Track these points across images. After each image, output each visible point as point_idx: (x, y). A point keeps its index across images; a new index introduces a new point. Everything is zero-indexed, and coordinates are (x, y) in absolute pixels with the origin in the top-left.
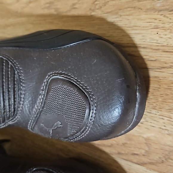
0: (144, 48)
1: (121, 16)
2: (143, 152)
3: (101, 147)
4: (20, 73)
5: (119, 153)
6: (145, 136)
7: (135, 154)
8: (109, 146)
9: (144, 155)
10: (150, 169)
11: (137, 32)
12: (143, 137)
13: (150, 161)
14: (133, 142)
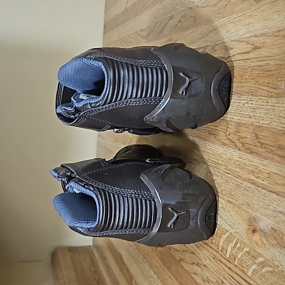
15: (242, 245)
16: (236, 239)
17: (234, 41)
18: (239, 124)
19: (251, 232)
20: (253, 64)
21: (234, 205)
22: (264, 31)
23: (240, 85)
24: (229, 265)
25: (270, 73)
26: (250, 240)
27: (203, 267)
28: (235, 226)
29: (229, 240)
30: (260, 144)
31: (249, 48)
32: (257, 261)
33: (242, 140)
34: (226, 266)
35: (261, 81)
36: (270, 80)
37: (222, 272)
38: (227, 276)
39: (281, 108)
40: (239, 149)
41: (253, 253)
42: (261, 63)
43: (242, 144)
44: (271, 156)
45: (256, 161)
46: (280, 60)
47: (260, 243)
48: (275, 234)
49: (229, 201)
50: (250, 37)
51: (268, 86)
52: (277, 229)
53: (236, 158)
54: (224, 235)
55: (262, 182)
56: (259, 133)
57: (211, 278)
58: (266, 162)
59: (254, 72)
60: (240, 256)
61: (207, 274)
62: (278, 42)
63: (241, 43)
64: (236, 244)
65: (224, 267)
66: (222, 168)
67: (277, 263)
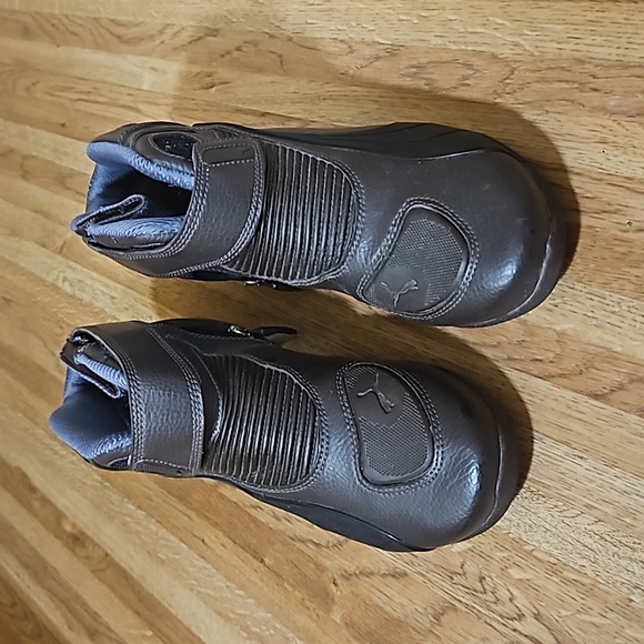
0: (578, 174)
1: (547, 112)
2: (551, 355)
3: (477, 348)
4: (361, 193)
5: (510, 359)
6: (558, 328)
7: (537, 360)
8: (494, 346)
9: (551, 362)
10: (559, 386)
11: (570, 144)
12: (555, 330)
13: (560, 372)
14: (536, 339)
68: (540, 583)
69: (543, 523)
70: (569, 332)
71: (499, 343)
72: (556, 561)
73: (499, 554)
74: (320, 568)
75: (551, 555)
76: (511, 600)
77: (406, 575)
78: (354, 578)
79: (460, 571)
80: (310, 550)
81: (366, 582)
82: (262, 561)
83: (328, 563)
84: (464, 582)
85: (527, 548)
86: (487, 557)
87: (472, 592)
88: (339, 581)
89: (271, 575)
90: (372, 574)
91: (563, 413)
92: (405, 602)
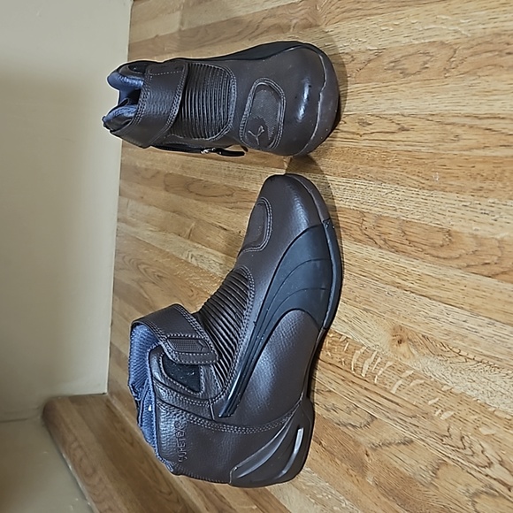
1: (480, 76)
2: (495, 259)
6: (498, 237)
7: (486, 264)
9: (496, 264)
10: (503, 281)
11: (496, 97)
12: (496, 239)
14: (485, 248)
15: (384, 359)
16: (375, 353)
17: (372, 115)
18: (380, 217)
19: (397, 342)
20: (398, 148)
21: (374, 313)
22: (413, 112)
23: (382, 170)
24: (366, 385)
25: (421, 161)
26: (395, 352)
27: (327, 394)
28: (374, 338)
29: (365, 356)
30: (408, 242)
31: (394, 127)
32: (403, 375)
33: (383, 236)
34: (361, 387)
35: (409, 169)
36: (421, 169)
37: (356, 395)
38: (362, 399)
39: (435, 203)
40: (380, 247)
41: (399, 367)
42: (410, 148)
43: (385, 240)
44: (422, 255)
45: (403, 261)
46: (434, 147)
47: (407, 354)
48: (427, 343)
49: (365, 310)
50: (395, 115)
51: (418, 176)
52: (429, 336)
53: (374, 258)
54: (359, 349)
55: (411, 285)
56: (407, 229)
57: (339, 405)
58: (415, 262)
59: (399, 156)
60: (380, 372)
61: (332, 401)
62: (430, 127)
63: (382, 120)
64: (375, 359)
65: (359, 389)
66: (356, 270)
67: (429, 374)
68: (501, 436)
69: (500, 389)
70: (506, 239)
71: (460, 255)
72: (510, 417)
73: (473, 417)
74: (357, 444)
75: (507, 413)
76: (482, 452)
77: (412, 442)
78: (379, 449)
79: (447, 434)
80: (350, 431)
81: (387, 451)
82: (320, 444)
83: (361, 439)
84: (450, 443)
85: (491, 410)
86: (463, 421)
87: (456, 449)
88: (369, 453)
89: (327, 453)
90: (390, 444)
91: (506, 301)
92: (413, 462)
